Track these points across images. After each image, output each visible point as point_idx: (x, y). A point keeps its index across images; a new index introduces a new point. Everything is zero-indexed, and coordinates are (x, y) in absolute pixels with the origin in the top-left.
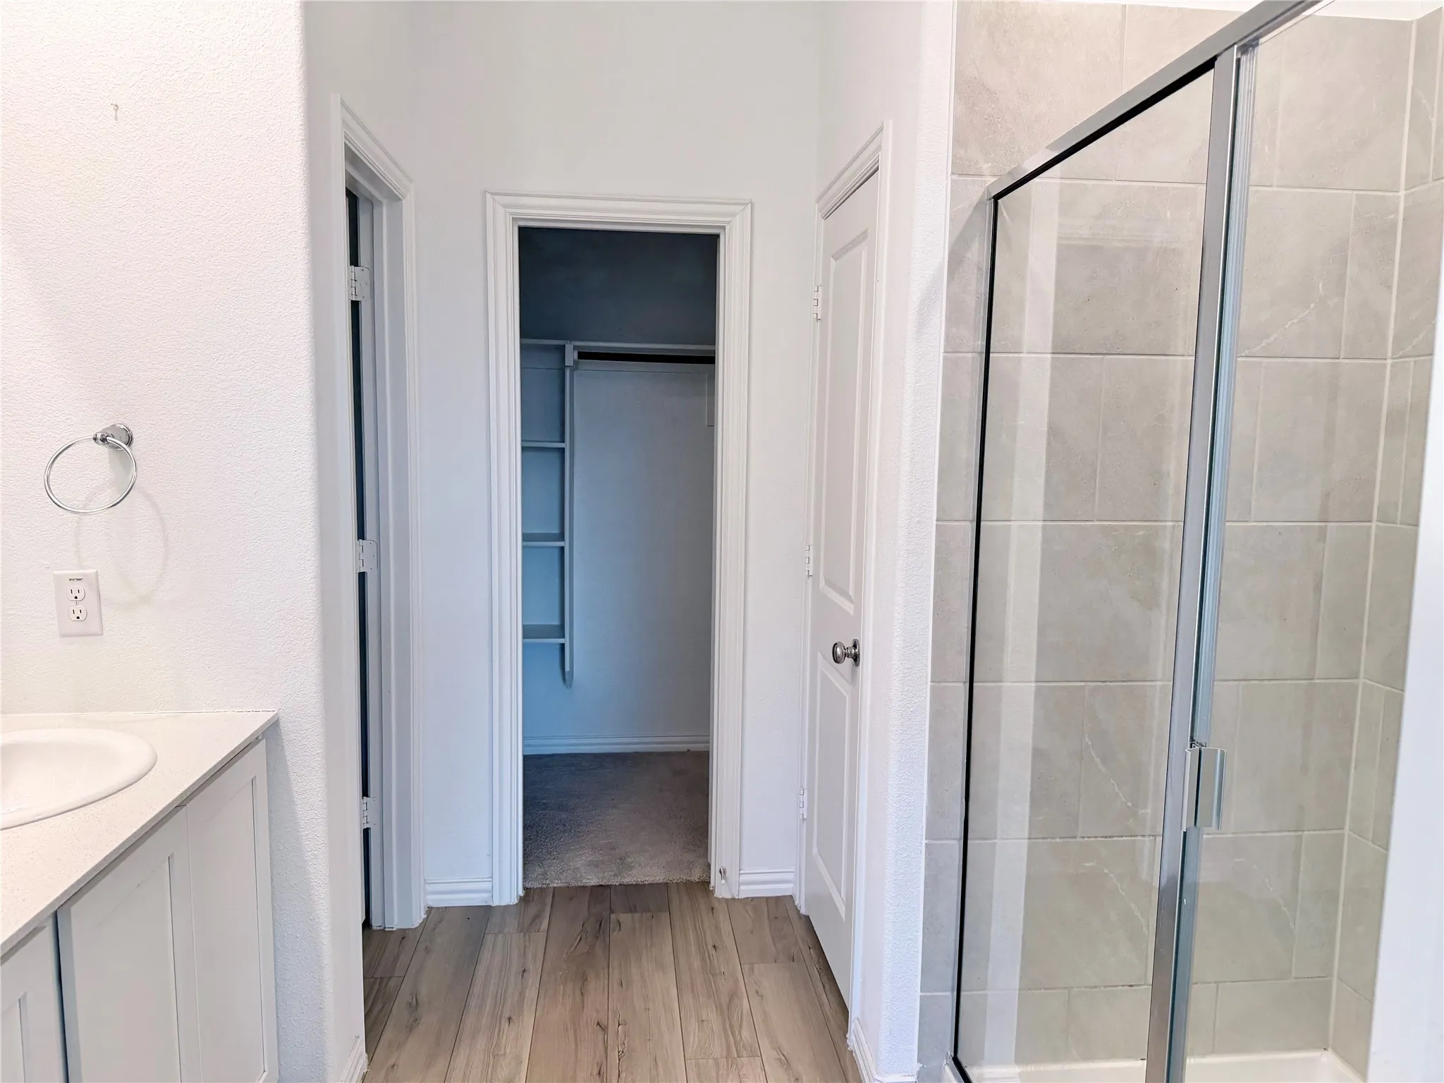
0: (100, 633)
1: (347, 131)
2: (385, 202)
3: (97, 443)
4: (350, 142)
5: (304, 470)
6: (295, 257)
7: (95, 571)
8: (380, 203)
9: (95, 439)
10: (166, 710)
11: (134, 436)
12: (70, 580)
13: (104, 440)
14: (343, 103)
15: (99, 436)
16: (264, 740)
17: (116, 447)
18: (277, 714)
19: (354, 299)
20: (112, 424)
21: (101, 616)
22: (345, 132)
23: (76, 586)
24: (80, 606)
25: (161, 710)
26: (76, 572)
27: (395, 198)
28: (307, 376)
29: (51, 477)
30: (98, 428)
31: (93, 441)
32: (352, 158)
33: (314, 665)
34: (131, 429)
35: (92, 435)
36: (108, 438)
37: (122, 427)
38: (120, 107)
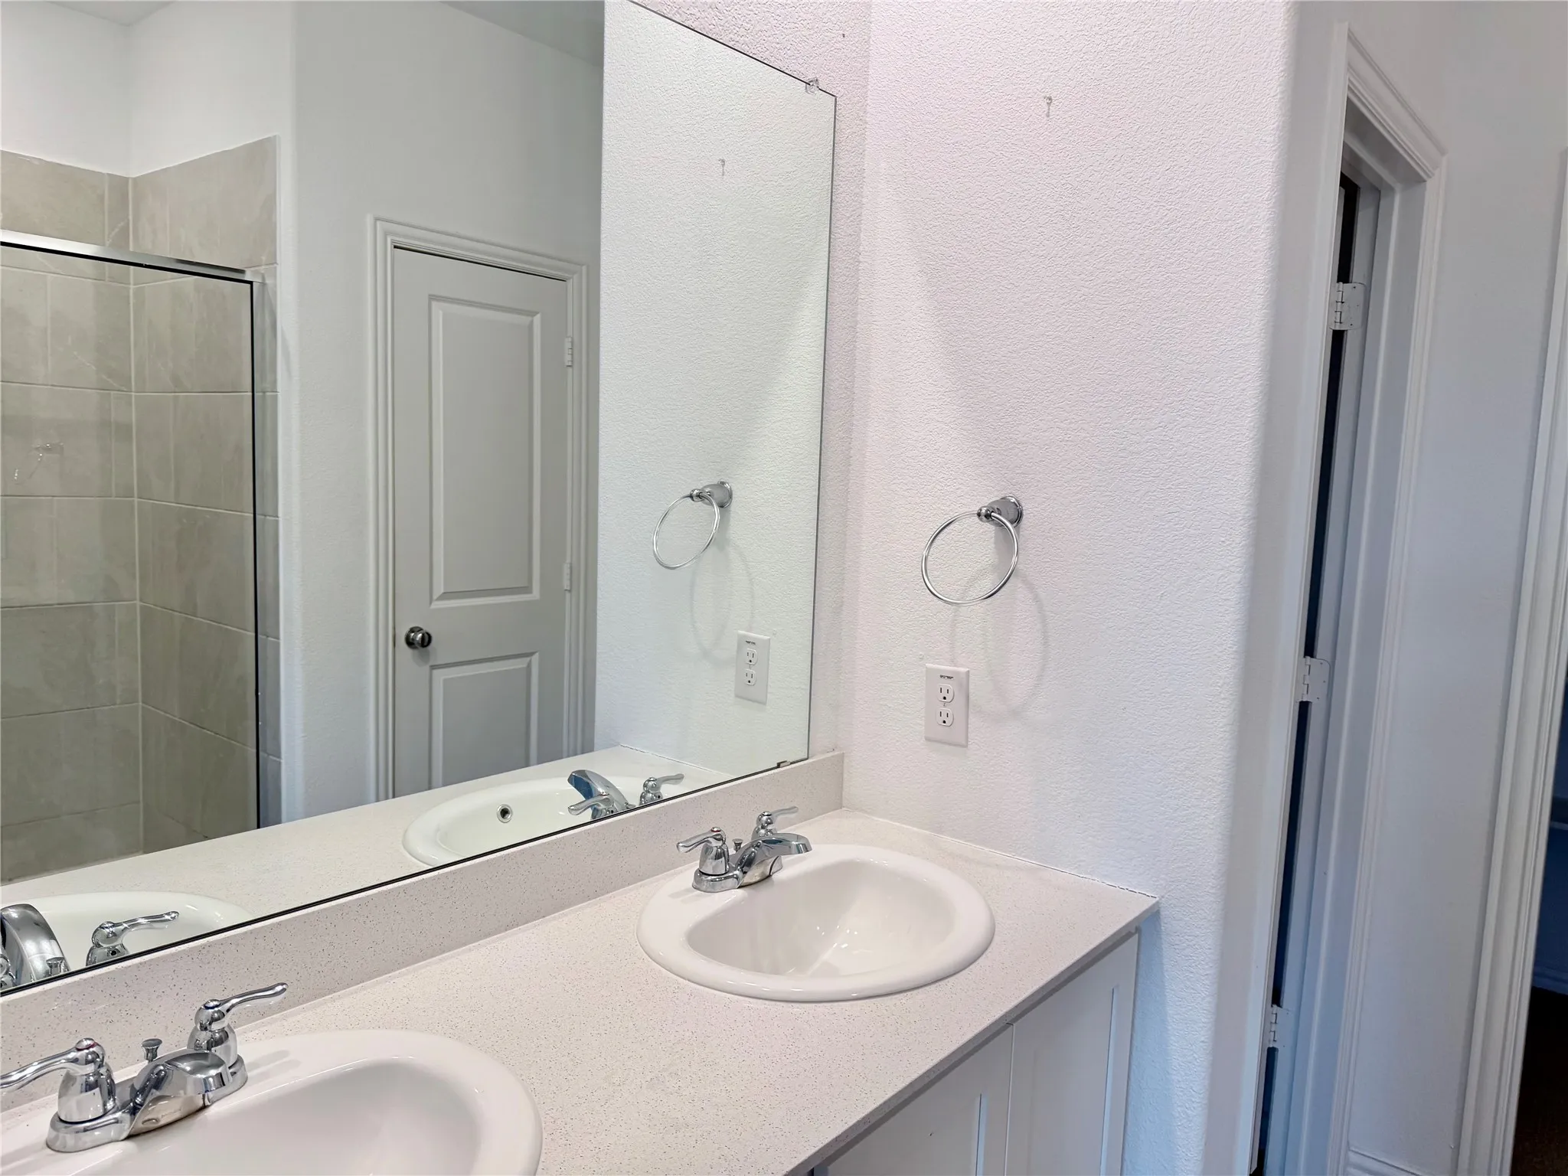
0: (964, 743)
1: (1352, 79)
2: (1398, 187)
3: (981, 520)
4: (1356, 96)
5: (1232, 569)
6: (1253, 264)
7: (968, 669)
8: (1392, 189)
9: (979, 515)
10: (1024, 857)
11: (1024, 513)
12: (941, 676)
13: (988, 516)
14: (1352, 39)
15: (984, 511)
16: (1137, 935)
17: (1000, 525)
18: (1158, 902)
19: (1337, 328)
20: (1003, 496)
21: (968, 724)
22: (1349, 80)
23: (946, 684)
24: (947, 710)
25: (1020, 855)
26: (947, 668)
27: (1414, 179)
28: (1251, 436)
29: (929, 558)
30: (984, 502)
31: (976, 518)
32: (1357, 122)
33: (1215, 849)
34: (1023, 504)
35: (976, 509)
36: (993, 514)
37: (1013, 500)
38: (1054, 102)
